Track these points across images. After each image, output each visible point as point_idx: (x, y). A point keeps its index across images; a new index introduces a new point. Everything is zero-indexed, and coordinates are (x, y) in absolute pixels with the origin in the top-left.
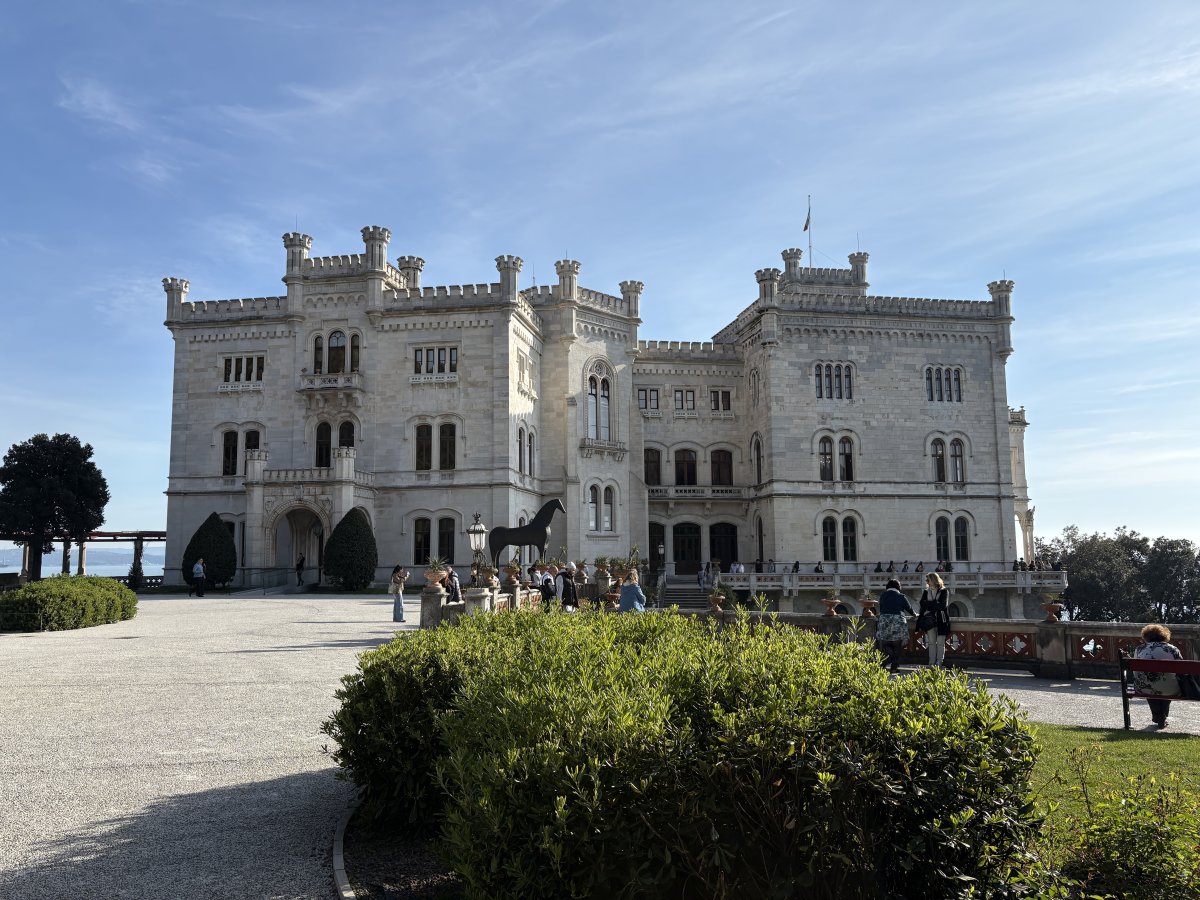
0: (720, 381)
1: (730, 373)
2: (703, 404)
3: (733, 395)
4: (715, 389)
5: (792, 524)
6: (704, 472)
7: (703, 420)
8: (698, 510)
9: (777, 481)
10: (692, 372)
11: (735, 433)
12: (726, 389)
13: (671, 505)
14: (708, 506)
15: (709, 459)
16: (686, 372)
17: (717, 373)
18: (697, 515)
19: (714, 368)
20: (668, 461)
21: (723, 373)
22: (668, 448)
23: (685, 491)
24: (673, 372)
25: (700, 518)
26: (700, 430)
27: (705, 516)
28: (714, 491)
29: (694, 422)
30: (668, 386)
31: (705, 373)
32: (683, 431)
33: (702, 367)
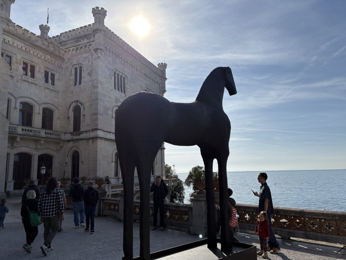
0: (51, 67)
1: (56, 64)
2: (40, 77)
3: (56, 77)
4: (48, 70)
5: (104, 156)
6: (37, 119)
7: (40, 87)
8: (32, 145)
9: (100, 129)
10: (35, 54)
11: (56, 100)
12: (53, 72)
13: (18, 139)
14: (42, 142)
15: (41, 112)
16: (32, 52)
17: (50, 61)
18: (32, 148)
19: (48, 57)
20: (15, 108)
21: (53, 62)
22: (16, 98)
23: (28, 131)
24: (24, 49)
25: (33, 150)
26: (37, 92)
27: (37, 149)
28: (46, 133)
29: (34, 86)
30: (19, 57)
31: (43, 58)
32: (27, 90)
33: (41, 54)
